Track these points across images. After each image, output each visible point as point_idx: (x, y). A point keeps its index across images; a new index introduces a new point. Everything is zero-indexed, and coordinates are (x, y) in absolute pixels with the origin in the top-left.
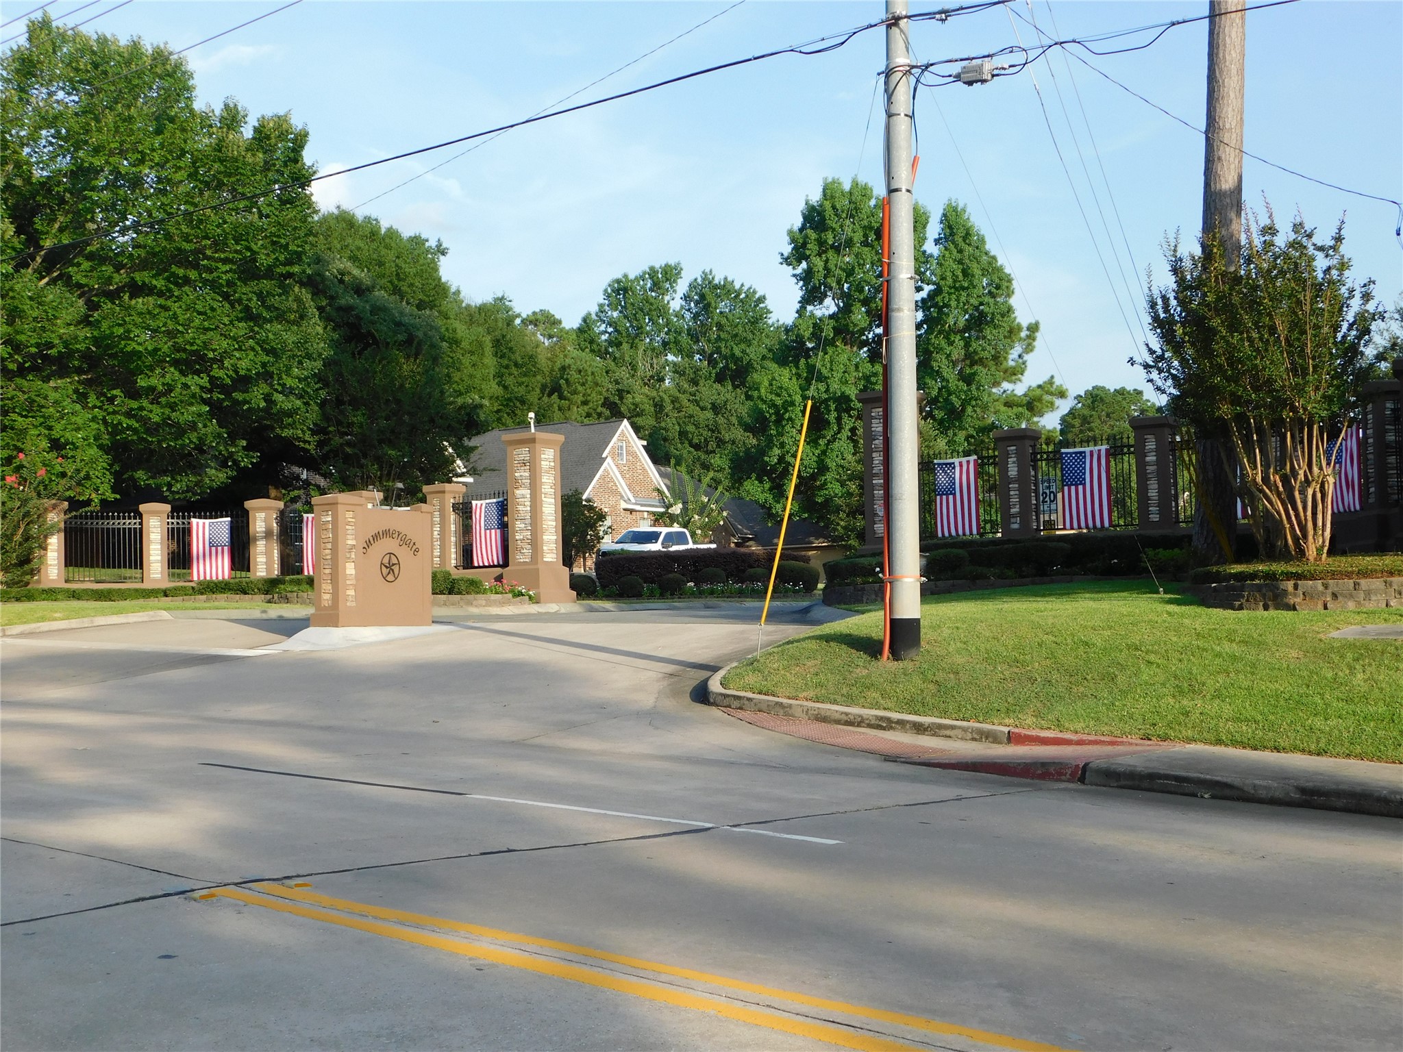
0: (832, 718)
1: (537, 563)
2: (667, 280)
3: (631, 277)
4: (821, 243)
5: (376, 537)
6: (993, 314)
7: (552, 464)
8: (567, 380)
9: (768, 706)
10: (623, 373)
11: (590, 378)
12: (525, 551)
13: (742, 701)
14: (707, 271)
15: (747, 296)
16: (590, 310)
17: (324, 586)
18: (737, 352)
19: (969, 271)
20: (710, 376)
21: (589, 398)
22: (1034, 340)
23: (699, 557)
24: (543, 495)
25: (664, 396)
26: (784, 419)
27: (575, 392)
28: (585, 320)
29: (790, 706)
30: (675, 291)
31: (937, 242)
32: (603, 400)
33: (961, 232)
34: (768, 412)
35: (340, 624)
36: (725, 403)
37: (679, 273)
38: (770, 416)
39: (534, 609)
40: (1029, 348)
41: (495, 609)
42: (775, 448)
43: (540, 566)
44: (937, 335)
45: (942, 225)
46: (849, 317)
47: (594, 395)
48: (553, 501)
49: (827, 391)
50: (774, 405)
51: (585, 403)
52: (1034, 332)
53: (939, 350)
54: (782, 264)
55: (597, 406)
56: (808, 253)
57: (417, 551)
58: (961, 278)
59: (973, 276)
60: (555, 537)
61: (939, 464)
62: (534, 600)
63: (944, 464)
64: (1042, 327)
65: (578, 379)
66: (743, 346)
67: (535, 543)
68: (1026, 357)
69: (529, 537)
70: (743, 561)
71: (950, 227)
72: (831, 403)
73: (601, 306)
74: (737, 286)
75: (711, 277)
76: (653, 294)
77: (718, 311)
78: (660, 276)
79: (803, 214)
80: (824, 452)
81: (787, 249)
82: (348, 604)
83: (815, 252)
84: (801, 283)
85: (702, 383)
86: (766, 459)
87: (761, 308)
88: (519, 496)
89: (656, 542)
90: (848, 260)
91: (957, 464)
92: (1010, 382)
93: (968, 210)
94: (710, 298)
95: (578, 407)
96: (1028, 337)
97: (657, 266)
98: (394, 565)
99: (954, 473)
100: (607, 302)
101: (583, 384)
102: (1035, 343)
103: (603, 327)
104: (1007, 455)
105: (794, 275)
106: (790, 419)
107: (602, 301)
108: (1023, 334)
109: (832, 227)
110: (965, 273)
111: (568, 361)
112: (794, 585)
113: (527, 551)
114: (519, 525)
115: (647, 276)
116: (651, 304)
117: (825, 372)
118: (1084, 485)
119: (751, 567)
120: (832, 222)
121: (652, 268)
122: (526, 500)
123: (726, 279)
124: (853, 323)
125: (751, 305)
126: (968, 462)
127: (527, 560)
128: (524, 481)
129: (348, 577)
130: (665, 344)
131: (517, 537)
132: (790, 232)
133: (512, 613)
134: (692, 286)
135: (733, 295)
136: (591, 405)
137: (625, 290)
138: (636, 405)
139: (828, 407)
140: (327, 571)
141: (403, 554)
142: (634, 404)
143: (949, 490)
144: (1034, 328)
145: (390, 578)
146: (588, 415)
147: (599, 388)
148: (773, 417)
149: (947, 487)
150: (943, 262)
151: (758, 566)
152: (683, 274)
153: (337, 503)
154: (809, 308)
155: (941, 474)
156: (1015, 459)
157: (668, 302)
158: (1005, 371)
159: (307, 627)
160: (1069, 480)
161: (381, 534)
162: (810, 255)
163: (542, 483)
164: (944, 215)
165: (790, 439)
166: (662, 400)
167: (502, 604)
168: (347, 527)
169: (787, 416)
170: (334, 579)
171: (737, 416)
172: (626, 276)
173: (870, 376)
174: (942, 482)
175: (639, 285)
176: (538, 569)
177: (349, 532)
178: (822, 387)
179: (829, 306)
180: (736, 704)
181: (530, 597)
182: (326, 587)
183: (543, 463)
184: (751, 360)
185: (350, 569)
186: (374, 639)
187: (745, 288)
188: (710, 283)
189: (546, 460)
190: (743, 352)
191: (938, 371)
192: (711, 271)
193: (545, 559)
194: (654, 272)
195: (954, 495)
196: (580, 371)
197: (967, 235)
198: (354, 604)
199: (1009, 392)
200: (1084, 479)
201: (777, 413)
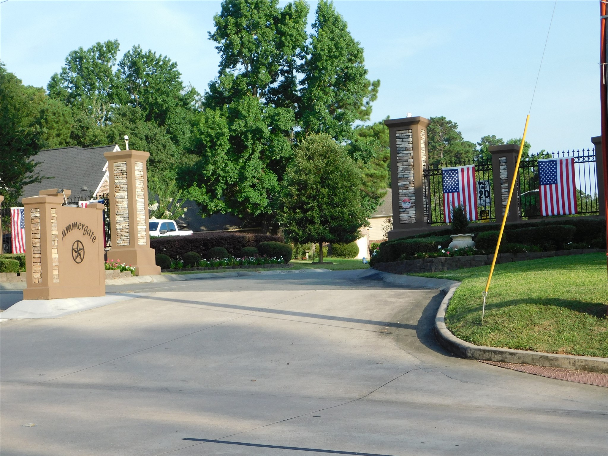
0: (600, 368)
1: (134, 246)
2: (110, 51)
3: (85, 49)
4: (237, 25)
5: (68, 228)
6: (355, 74)
7: (142, 173)
8: (46, 119)
9: (533, 359)
10: (81, 115)
11: (62, 118)
12: (124, 237)
13: (504, 356)
14: (136, 46)
15: (164, 63)
16: (57, 72)
17: (34, 268)
18: (160, 101)
19: (339, 45)
20: (142, 117)
21: (61, 132)
22: (377, 92)
23: (208, 240)
24: (137, 197)
25: (115, 130)
26: (217, 145)
27: (52, 128)
28: (53, 79)
29: (556, 359)
30: (115, 59)
31: (314, 26)
32: (70, 133)
33: (332, 20)
34: (205, 140)
35: (50, 297)
36: (155, 135)
37: (117, 47)
38: (207, 143)
39: (135, 280)
40: (374, 98)
41: (111, 281)
42: (210, 165)
43: (136, 248)
44: (317, 88)
45: (317, 15)
46: (257, 77)
47: (64, 129)
48: (143, 200)
49: (245, 126)
50: (209, 135)
51: (58, 135)
52: (376, 87)
53: (319, 98)
54: (210, 39)
55: (67, 137)
56: (229, 32)
57: (94, 239)
58: (334, 50)
59: (342, 48)
60: (145, 227)
61: (446, 171)
62: (135, 273)
63: (450, 170)
64: (381, 83)
65: (54, 118)
66: (163, 97)
67: (132, 231)
68: (371, 103)
69: (127, 227)
70: (239, 242)
71: (324, 16)
72: (249, 134)
73: (64, 69)
74: (157, 56)
75: (139, 50)
76: (100, 61)
77: (144, 73)
78: (104, 49)
79: (223, 6)
80: (243, 168)
81: (214, 30)
82: (54, 281)
83: (234, 32)
84: (221, 53)
85: (137, 121)
86: (205, 172)
87: (174, 71)
88: (118, 197)
89: (156, 230)
90: (255, 37)
91: (460, 171)
92: (362, 120)
93: (334, 5)
94: (140, 64)
95: (53, 138)
96: (373, 90)
97: (102, 43)
98: (80, 249)
99: (457, 177)
100: (68, 67)
101: (57, 123)
102: (378, 94)
103: (66, 84)
104: (499, 163)
105: (217, 48)
106: (221, 145)
107: (65, 66)
108: (370, 88)
109: (245, 15)
110: (337, 46)
111: (46, 106)
112: (277, 259)
113: (126, 237)
114: (119, 218)
115: (95, 49)
116: (100, 68)
117: (244, 113)
118: (556, 184)
119: (244, 246)
120: (245, 11)
121: (98, 44)
122: (124, 200)
123: (150, 52)
124: (260, 80)
125: (166, 69)
126: (468, 169)
127: (126, 244)
128: (122, 186)
129: (54, 260)
130: (110, 95)
131: (118, 228)
132: (215, 18)
133: (123, 284)
134: (126, 56)
135: (154, 62)
136: (62, 137)
137: (81, 59)
138: (95, 137)
139: (246, 136)
140: (37, 256)
141: (86, 241)
142: (94, 136)
143: (454, 189)
144: (376, 84)
145: (78, 260)
146: (61, 144)
147: (68, 125)
148: (209, 144)
149: (452, 187)
150: (321, 39)
151: (249, 245)
152: (120, 47)
153: (45, 203)
154: (227, 70)
155: (447, 178)
156: (505, 167)
157: (111, 67)
158: (361, 113)
159: (21, 299)
160: (545, 181)
161: (72, 226)
162: (230, 34)
163: (136, 188)
164: (319, 8)
165: (220, 159)
166: (113, 133)
167: (114, 277)
168: (52, 221)
169: (218, 143)
170: (44, 261)
171: (162, 144)
172: (81, 49)
173: (274, 116)
174: (449, 183)
175: (90, 55)
176: (135, 251)
177: (53, 225)
178: (242, 123)
179: (240, 69)
180: (498, 357)
181: (132, 271)
182: (37, 268)
183: (136, 172)
184: (169, 106)
185: (55, 254)
186: (75, 308)
187: (162, 58)
188: (139, 54)
189: (138, 170)
190: (164, 101)
191: (319, 112)
192: (139, 46)
193: (139, 243)
194: (100, 46)
195: (458, 192)
196: (54, 114)
197: (336, 20)
198: (58, 281)
199: (360, 127)
200: (556, 180)
201: (211, 141)
